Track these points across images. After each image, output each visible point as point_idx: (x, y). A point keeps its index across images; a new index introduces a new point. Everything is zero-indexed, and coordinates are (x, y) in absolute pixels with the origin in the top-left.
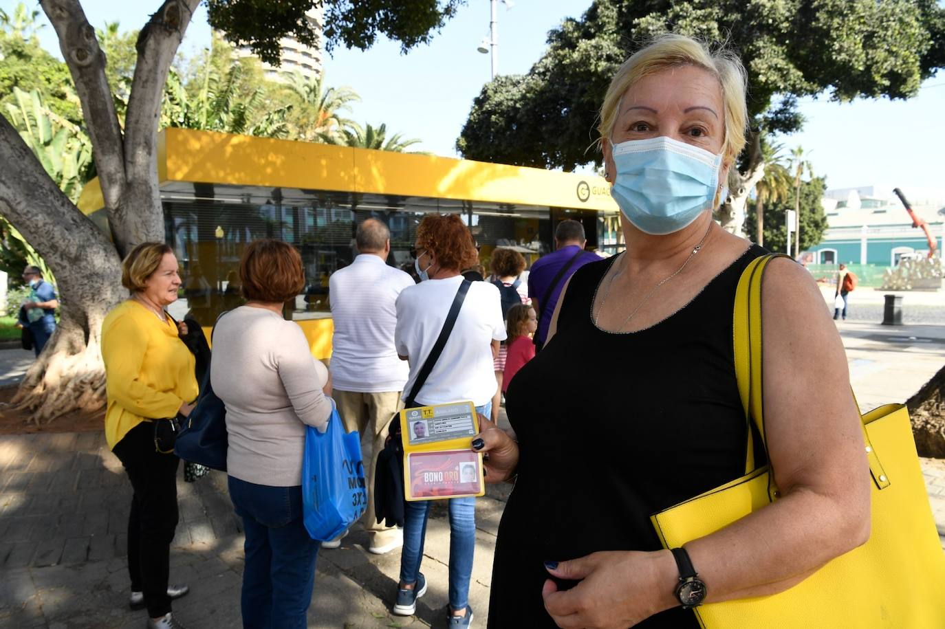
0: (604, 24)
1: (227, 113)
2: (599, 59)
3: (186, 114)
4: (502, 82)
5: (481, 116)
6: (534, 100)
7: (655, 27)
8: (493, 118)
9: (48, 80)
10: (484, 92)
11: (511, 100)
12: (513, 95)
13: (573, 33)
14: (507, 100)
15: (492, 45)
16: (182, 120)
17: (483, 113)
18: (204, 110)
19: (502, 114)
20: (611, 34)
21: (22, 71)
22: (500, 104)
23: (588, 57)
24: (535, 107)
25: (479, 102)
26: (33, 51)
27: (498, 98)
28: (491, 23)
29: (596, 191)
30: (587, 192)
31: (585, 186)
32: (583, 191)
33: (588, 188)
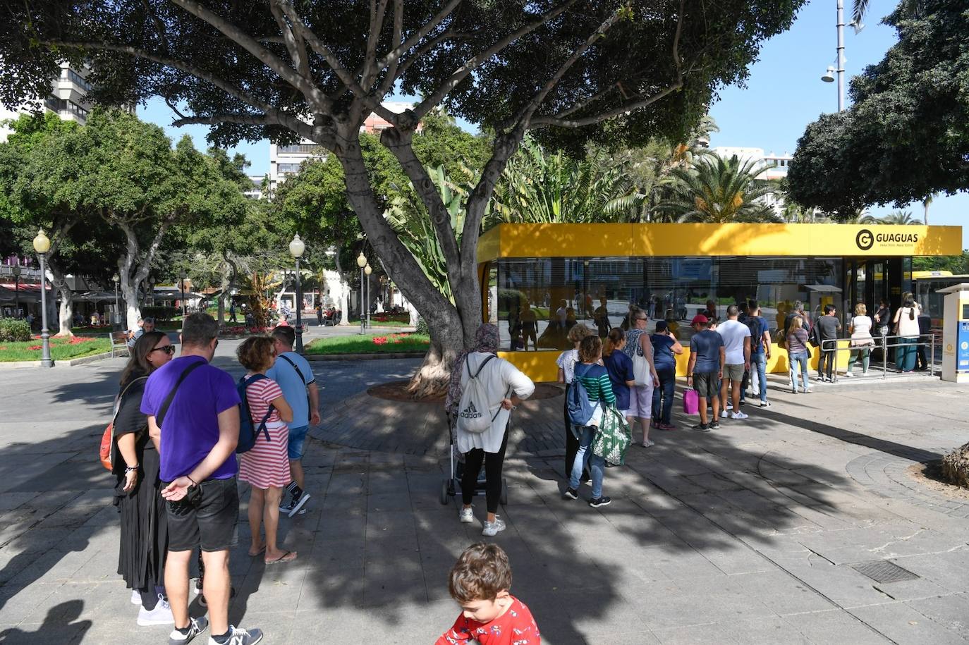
0: (896, 75)
1: (576, 171)
2: (887, 111)
3: (545, 175)
4: (826, 122)
5: (804, 157)
6: (852, 141)
7: (938, 79)
8: (813, 160)
9: (452, 148)
10: (807, 133)
11: (832, 140)
12: (835, 135)
13: (864, 87)
14: (828, 140)
15: (838, 72)
16: (542, 180)
17: (807, 154)
18: (558, 170)
19: (822, 155)
20: (906, 82)
21: (434, 145)
22: (821, 145)
23: (875, 111)
24: (852, 147)
25: (803, 143)
26: (443, 125)
27: (820, 139)
28: (838, 49)
29: (881, 238)
30: (869, 240)
31: (867, 235)
32: (865, 240)
33: (871, 236)
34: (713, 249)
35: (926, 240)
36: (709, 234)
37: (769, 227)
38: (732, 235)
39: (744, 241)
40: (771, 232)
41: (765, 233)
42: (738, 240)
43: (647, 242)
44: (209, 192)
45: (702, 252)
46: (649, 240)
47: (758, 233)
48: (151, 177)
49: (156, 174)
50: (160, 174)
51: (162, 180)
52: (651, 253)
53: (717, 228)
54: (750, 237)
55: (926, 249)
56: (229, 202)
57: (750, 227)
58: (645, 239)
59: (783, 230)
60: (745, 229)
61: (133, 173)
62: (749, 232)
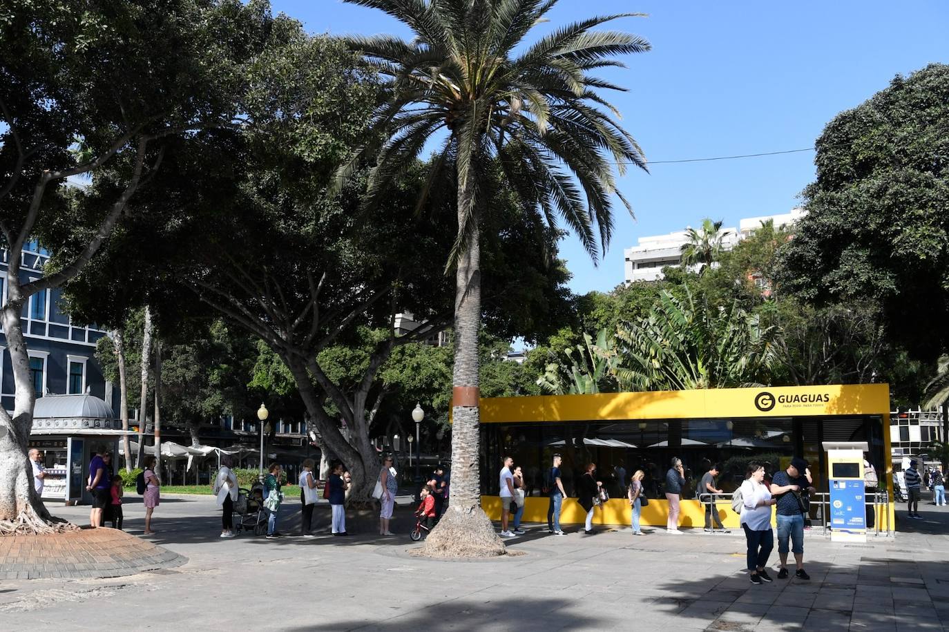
29: (782, 400)
30: (770, 403)
31: (768, 397)
32: (765, 402)
33: (772, 398)
34: (610, 414)
35: (839, 399)
36: (607, 402)
37: (662, 394)
38: (628, 403)
39: (639, 407)
40: (665, 398)
41: (658, 399)
42: (633, 406)
43: (555, 410)
44: (404, 367)
45: (601, 417)
46: (556, 408)
47: (651, 400)
48: (353, 359)
49: (356, 356)
50: (360, 356)
51: (361, 361)
52: (558, 419)
53: (614, 397)
54: (644, 403)
55: (840, 408)
56: (419, 374)
57: (644, 395)
58: (553, 407)
59: (676, 396)
60: (640, 397)
61: (338, 357)
62: (643, 399)
